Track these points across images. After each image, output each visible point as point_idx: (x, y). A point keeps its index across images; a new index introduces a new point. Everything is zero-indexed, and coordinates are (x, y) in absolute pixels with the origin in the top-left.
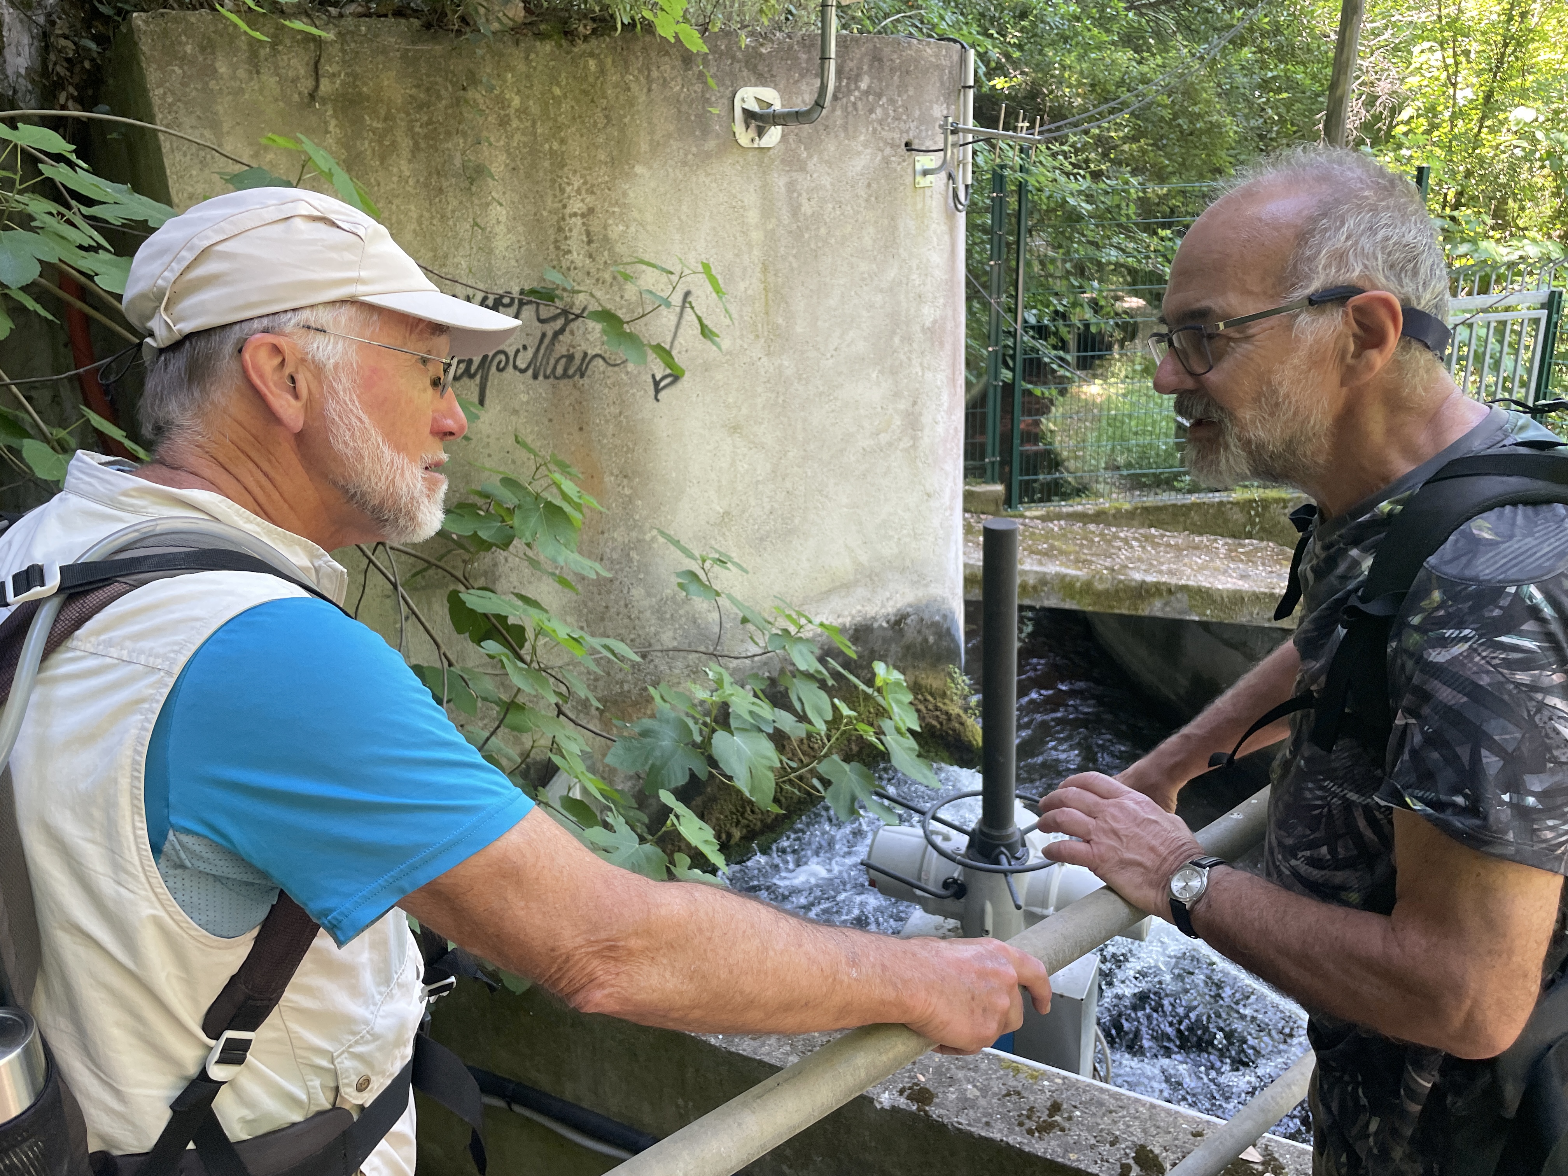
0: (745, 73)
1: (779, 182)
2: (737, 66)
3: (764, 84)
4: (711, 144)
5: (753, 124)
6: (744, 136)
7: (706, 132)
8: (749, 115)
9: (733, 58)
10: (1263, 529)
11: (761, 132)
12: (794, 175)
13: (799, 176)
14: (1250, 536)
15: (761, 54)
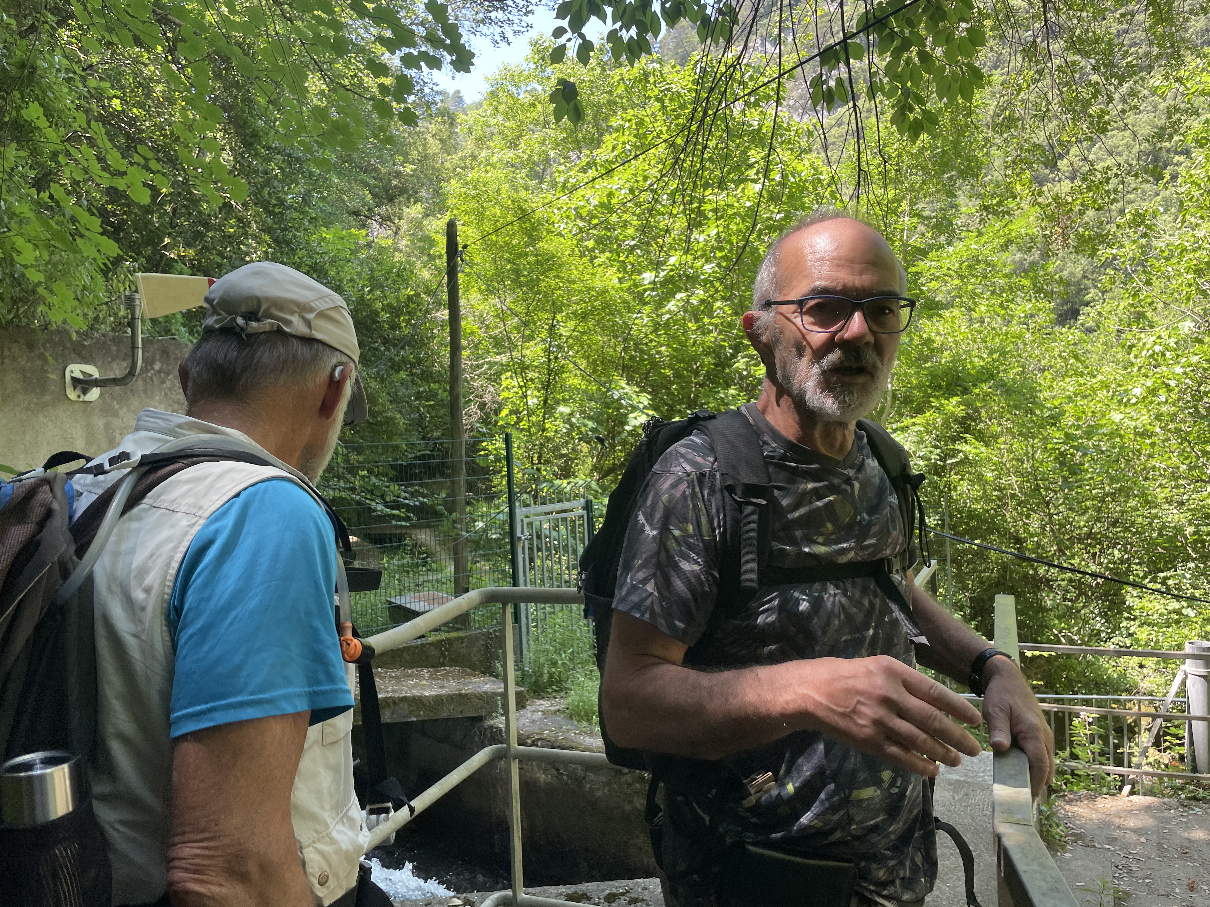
0: (73, 356)
1: (99, 423)
2: (67, 351)
3: (87, 363)
4: (48, 398)
5: (80, 386)
6: (72, 395)
7: (44, 390)
8: (75, 381)
9: (64, 347)
10: (451, 659)
11: (85, 392)
12: (110, 419)
13: (114, 420)
14: (443, 665)
15: (84, 346)
